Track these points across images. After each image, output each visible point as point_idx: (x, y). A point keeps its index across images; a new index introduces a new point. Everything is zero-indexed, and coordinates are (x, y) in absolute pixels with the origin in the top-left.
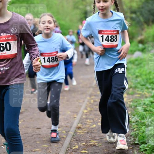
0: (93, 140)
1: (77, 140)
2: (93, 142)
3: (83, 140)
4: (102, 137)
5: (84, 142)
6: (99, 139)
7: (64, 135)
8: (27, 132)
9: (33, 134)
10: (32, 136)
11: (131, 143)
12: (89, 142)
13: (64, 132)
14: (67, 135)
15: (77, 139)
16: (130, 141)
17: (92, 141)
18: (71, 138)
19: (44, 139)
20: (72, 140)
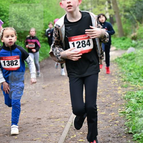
5: (81, 132)
8: (29, 122)
9: (34, 124)
10: (33, 126)
11: (125, 132)
13: (63, 122)
14: (65, 125)
16: (124, 130)
19: (44, 129)
20: (70, 130)
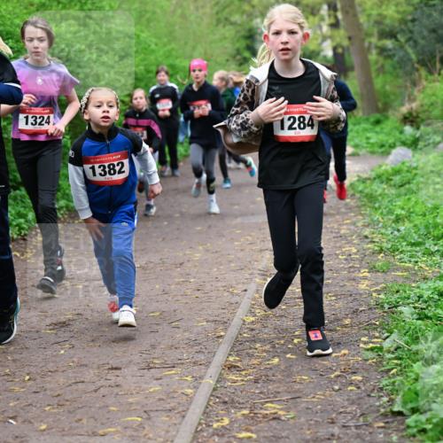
0: (271, 402)
1: (225, 403)
2: (271, 408)
3: (241, 401)
4: (298, 395)
5: (245, 408)
6: (287, 400)
7: (189, 387)
8: (82, 379)
9: (99, 384)
10: (96, 391)
11: (382, 410)
12: (261, 408)
13: (189, 379)
14: (196, 388)
15: (227, 399)
17: (269, 405)
18: (208, 395)
19: (130, 400)
20: (211, 403)
